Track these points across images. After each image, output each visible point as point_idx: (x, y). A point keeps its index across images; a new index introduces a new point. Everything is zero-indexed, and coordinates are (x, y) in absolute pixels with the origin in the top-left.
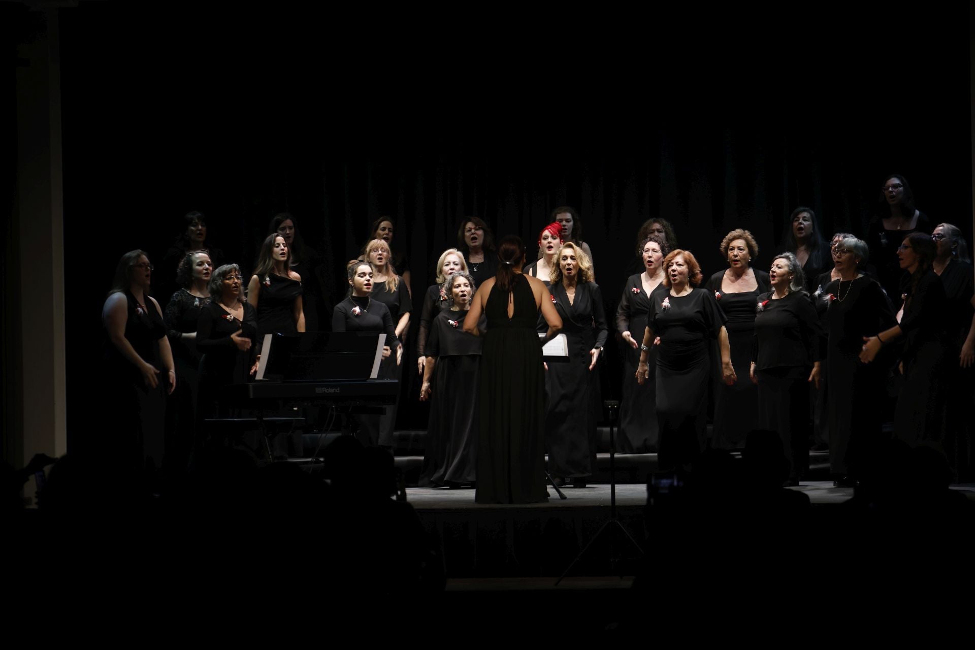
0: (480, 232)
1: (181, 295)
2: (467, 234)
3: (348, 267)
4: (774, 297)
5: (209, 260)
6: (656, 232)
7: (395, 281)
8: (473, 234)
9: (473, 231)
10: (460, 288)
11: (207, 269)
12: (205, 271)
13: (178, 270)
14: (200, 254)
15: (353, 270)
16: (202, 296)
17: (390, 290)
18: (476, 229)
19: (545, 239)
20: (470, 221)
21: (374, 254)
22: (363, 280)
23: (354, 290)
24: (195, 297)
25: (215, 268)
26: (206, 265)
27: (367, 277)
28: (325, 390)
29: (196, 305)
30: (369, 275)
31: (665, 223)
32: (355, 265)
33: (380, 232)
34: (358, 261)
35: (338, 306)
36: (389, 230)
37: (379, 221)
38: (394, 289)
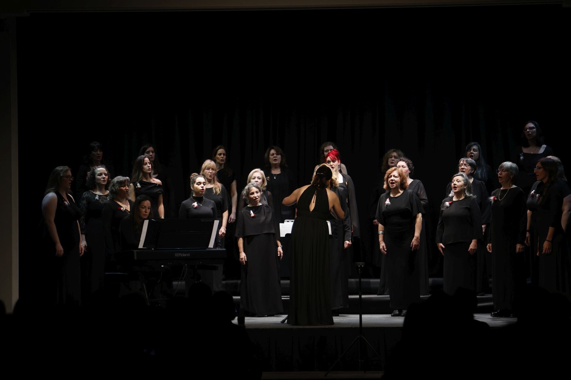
0: (279, 156)
1: (88, 194)
2: (271, 157)
3: (191, 177)
5: (106, 172)
7: (219, 187)
8: (275, 157)
9: (275, 155)
11: (104, 178)
14: (100, 168)
15: (193, 180)
16: (101, 194)
17: (216, 192)
18: (277, 154)
20: (273, 148)
21: (206, 171)
22: (200, 187)
23: (194, 193)
24: (96, 195)
26: (104, 175)
27: (202, 185)
28: (180, 254)
29: (97, 199)
30: (203, 184)
32: (195, 177)
33: (218, 156)
34: (196, 174)
35: (184, 202)
36: (224, 154)
37: (217, 149)
38: (219, 192)
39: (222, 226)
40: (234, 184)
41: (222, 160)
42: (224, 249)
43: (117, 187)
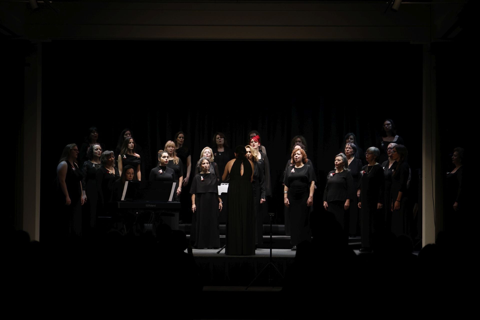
0: (223, 139)
1: (87, 163)
2: (217, 140)
3: (158, 153)
4: (337, 172)
5: (101, 148)
6: (298, 142)
7: (177, 160)
8: (219, 140)
9: (220, 138)
10: (205, 164)
11: (99, 152)
12: (98, 153)
13: (87, 152)
14: (97, 145)
15: (160, 154)
16: (96, 163)
17: (176, 163)
18: (221, 138)
19: (252, 143)
20: (218, 134)
21: (168, 148)
22: (165, 160)
23: (160, 163)
24: (93, 164)
25: (103, 151)
26: (99, 150)
27: (166, 158)
28: (149, 205)
29: (94, 167)
30: (167, 157)
31: (303, 138)
32: (161, 153)
33: (179, 139)
34: (162, 151)
35: (153, 169)
36: (183, 138)
37: (178, 133)
38: (177, 163)
39: (178, 186)
40: (189, 158)
41: (181, 142)
42: (180, 202)
43: (106, 159)
